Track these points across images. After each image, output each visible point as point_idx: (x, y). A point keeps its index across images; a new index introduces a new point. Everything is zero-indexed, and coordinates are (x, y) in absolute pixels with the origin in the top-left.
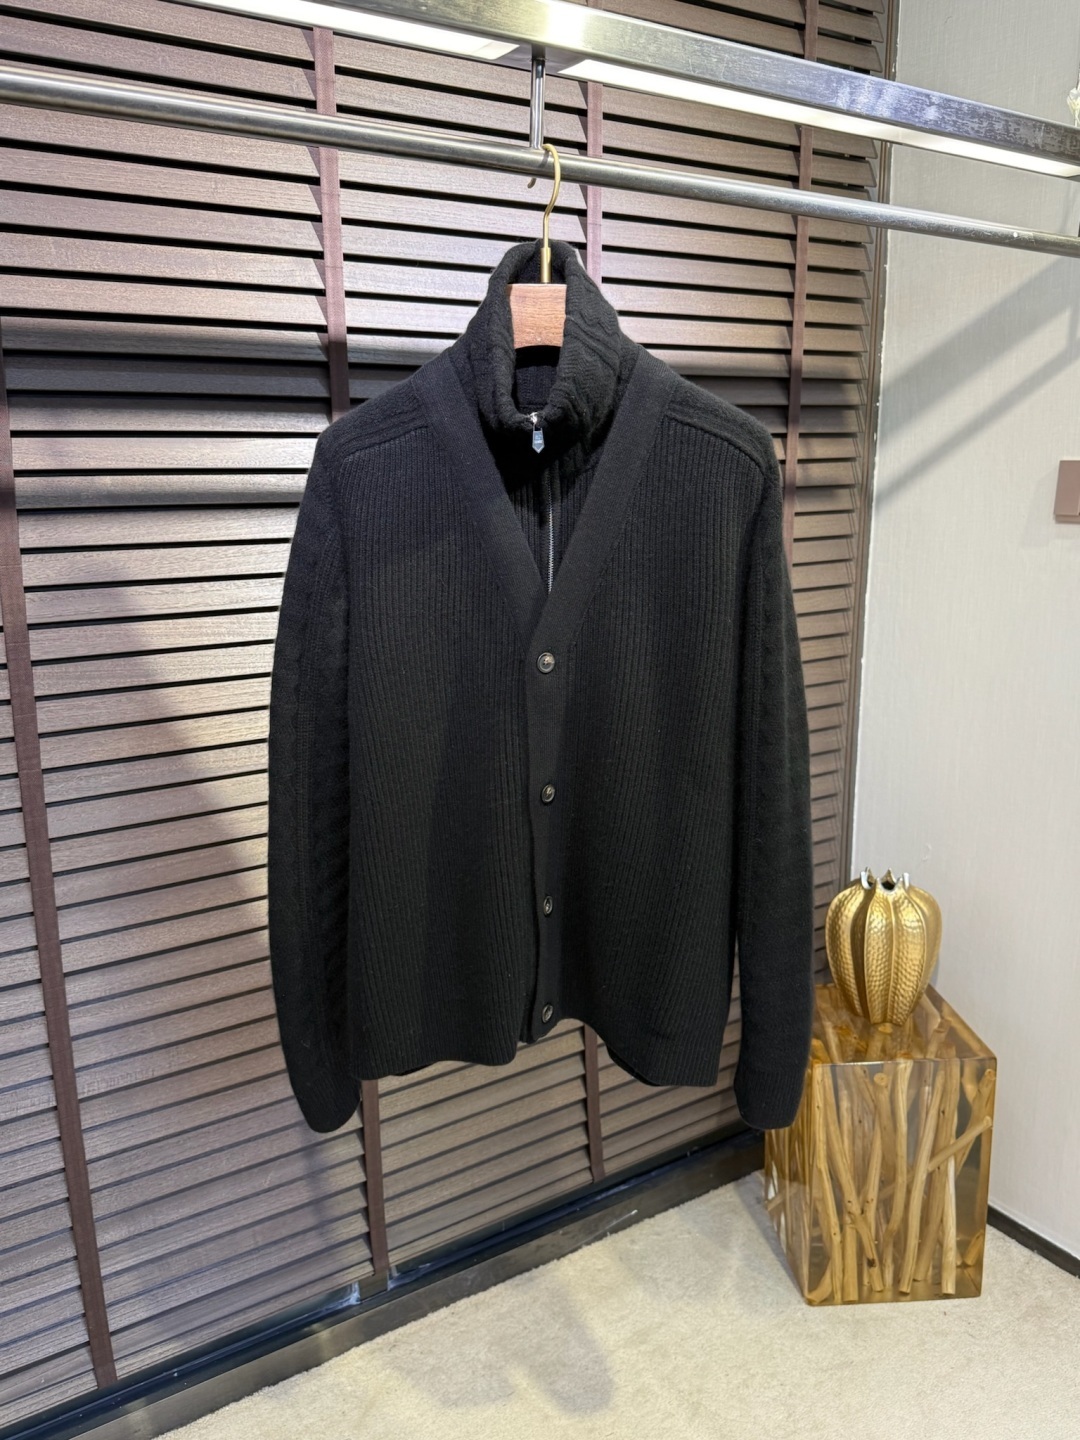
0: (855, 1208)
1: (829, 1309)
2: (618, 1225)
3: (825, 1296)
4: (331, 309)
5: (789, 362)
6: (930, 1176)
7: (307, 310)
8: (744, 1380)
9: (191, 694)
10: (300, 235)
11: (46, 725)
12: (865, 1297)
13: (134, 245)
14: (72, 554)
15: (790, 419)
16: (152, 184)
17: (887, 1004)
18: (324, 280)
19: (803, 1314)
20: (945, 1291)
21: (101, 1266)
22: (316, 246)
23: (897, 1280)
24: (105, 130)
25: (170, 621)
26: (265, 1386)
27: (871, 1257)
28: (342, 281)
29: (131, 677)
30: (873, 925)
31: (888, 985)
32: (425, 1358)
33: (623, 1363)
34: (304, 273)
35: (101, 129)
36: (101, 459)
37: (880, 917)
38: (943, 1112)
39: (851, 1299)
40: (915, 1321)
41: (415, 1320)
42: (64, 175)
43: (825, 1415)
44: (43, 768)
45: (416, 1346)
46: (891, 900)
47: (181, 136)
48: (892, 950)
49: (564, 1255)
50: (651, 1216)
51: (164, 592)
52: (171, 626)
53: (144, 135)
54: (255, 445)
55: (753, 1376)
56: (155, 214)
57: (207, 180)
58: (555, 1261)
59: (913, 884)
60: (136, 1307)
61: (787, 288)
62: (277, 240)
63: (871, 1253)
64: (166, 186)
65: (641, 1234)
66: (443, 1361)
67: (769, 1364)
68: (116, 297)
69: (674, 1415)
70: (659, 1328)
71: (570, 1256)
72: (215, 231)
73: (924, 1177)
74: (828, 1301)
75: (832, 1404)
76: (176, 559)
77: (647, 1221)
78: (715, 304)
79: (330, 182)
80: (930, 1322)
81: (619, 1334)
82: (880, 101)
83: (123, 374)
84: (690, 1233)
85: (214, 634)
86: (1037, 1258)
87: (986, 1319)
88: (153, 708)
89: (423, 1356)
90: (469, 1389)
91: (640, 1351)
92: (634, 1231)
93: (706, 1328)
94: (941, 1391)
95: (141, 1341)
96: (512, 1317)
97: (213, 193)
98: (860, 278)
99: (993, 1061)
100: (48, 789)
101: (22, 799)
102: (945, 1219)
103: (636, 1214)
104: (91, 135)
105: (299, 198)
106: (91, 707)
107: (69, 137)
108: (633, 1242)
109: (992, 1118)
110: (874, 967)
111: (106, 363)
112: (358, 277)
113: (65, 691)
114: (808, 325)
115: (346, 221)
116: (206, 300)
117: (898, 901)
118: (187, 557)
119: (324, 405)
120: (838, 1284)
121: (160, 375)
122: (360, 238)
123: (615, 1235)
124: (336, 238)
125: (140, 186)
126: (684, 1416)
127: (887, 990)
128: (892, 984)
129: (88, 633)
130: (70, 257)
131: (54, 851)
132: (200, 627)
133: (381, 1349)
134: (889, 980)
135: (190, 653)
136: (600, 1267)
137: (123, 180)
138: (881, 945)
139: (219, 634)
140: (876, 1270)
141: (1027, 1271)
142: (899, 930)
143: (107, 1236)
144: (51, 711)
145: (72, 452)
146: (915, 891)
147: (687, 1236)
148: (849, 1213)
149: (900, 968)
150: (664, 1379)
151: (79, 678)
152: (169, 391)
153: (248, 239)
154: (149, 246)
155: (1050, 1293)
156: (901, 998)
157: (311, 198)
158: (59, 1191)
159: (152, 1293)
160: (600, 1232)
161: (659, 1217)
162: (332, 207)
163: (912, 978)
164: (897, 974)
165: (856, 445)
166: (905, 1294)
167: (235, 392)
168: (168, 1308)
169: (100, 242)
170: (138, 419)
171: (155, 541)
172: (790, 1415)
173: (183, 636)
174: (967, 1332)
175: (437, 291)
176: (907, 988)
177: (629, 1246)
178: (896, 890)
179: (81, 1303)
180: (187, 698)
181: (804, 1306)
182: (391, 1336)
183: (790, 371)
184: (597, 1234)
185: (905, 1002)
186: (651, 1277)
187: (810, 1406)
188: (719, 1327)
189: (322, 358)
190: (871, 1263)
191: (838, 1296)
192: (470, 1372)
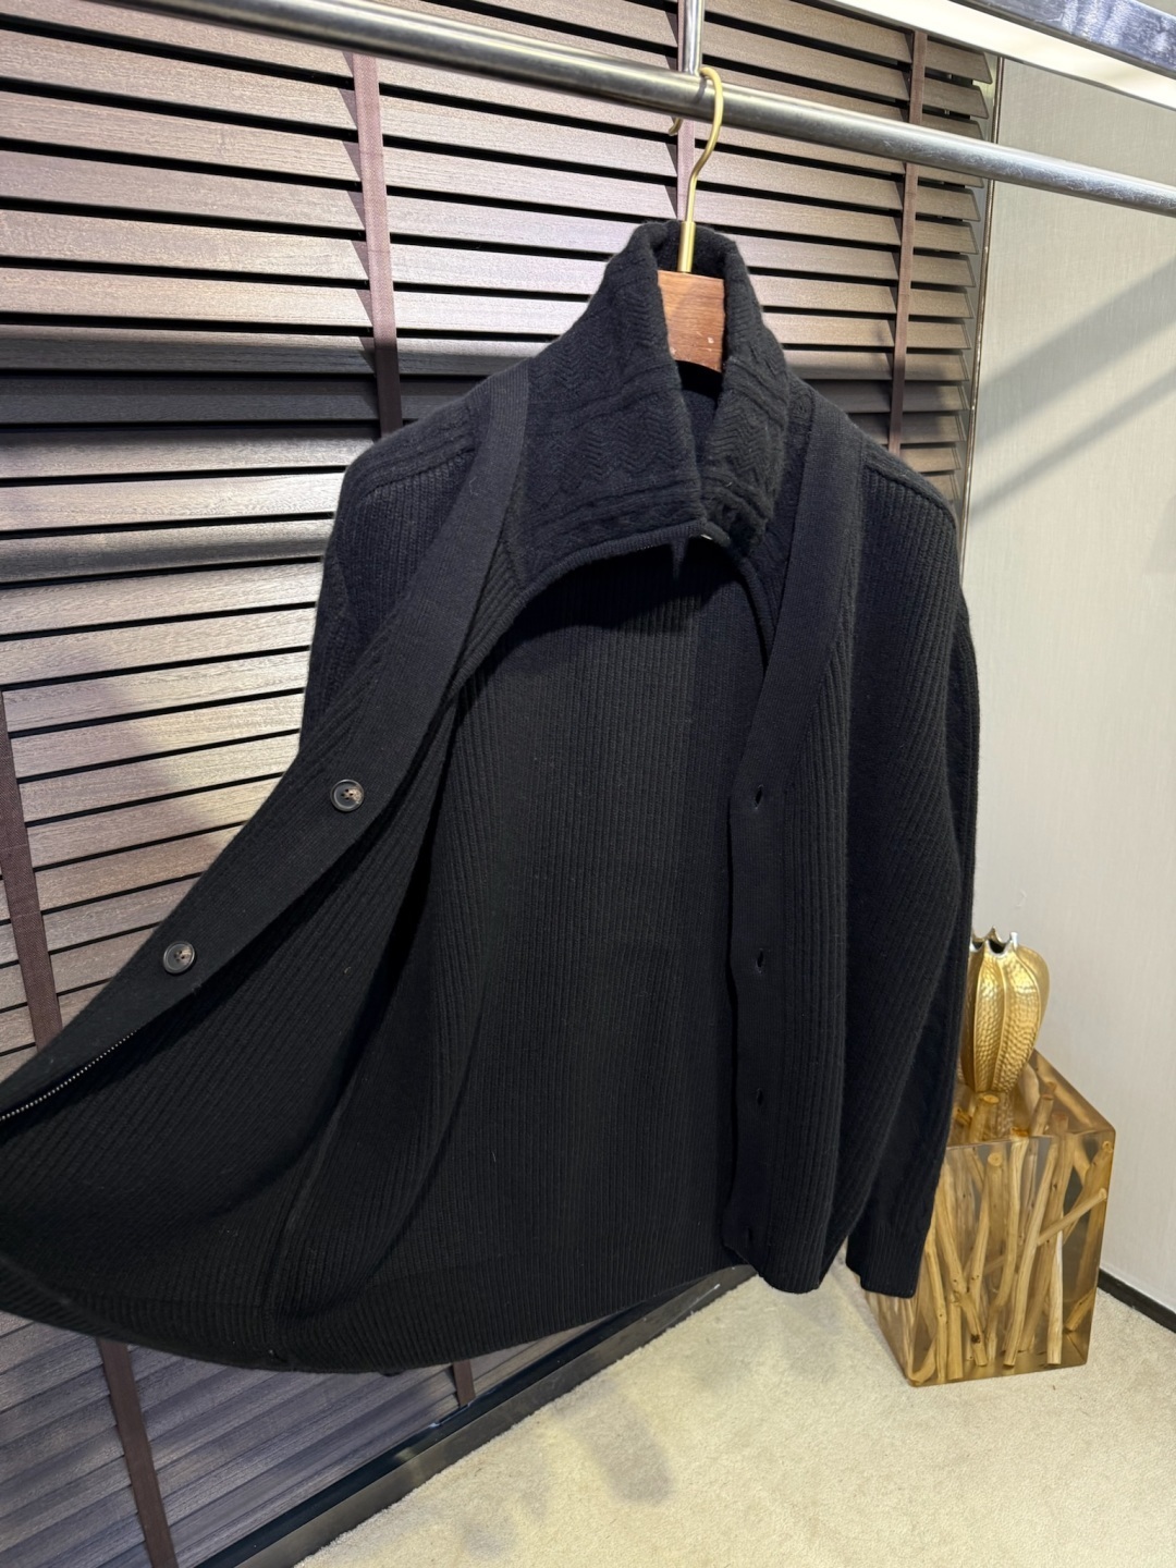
0: (961, 1287)
1: (933, 1390)
2: (701, 1301)
3: (929, 1375)
4: (376, 306)
5: (892, 361)
6: (1039, 1249)
7: (344, 308)
8: (860, 1486)
9: (223, 799)
10: (334, 209)
11: (42, 856)
12: (970, 1374)
13: (117, 221)
14: (62, 637)
15: (892, 428)
16: (138, 136)
17: (993, 1073)
18: (367, 269)
19: (908, 1399)
20: (1050, 1362)
21: (154, 1459)
22: (354, 223)
23: (1001, 1353)
24: (69, 59)
25: (192, 712)
26: (342, 1533)
27: (975, 1334)
28: (390, 270)
29: (146, 786)
30: (984, 994)
31: (996, 1054)
32: (515, 1482)
33: (728, 1472)
34: (341, 259)
35: (62, 56)
36: (92, 512)
37: (992, 985)
38: (1056, 1186)
39: (956, 1377)
40: (1024, 1399)
41: (498, 1434)
42: (15, 122)
43: (950, 1525)
44: (41, 909)
45: (503, 1467)
46: (1001, 964)
47: (173, 72)
48: (1002, 1020)
49: (648, 1342)
50: (733, 1287)
51: (181, 678)
52: (193, 718)
53: (122, 66)
54: (289, 484)
55: (868, 1479)
56: (144, 179)
57: (210, 133)
58: (640, 1349)
59: (1022, 945)
60: (197, 1493)
61: (890, 274)
62: (306, 215)
63: (976, 1329)
64: (157, 139)
65: (725, 1309)
66: (535, 1485)
67: (883, 1463)
68: (97, 293)
69: (791, 1537)
70: (760, 1425)
71: (654, 1341)
72: (225, 202)
73: (1034, 1252)
74: (931, 1380)
75: (956, 1509)
76: (195, 635)
77: (729, 1293)
78: (815, 294)
79: (371, 138)
80: (1041, 1398)
81: (718, 1436)
82: (1109, 22)
83: (115, 397)
84: (775, 1305)
85: (247, 725)
86: (1136, 1314)
87: (1097, 1392)
88: (176, 822)
89: (512, 1480)
90: (567, 1519)
91: (744, 1456)
92: (717, 1305)
93: (809, 1421)
94: (1066, 1484)
95: (205, 1527)
96: (603, 1422)
97: (219, 150)
98: (964, 262)
99: (1111, 1133)
100: (50, 933)
101: (19, 950)
102: (1051, 1290)
103: (719, 1288)
104: (50, 65)
105: (331, 159)
106: (100, 828)
107: (18, 66)
108: (718, 1320)
109: (1107, 1190)
110: (983, 1038)
111: (90, 383)
112: (409, 263)
113: (63, 812)
114: (913, 318)
115: (393, 191)
116: (217, 297)
117: (1009, 966)
118: (207, 630)
119: (370, 428)
120: (942, 1363)
121: (164, 398)
122: (409, 213)
123: (698, 1313)
124: (381, 211)
125: (121, 138)
126: (802, 1537)
127: (994, 1059)
128: (1000, 1052)
129: (88, 736)
130: (31, 239)
131: (63, 1006)
132: (230, 717)
133: (465, 1474)
134: (998, 1049)
135: (218, 749)
136: (688, 1353)
137: (97, 131)
138: (992, 1014)
139: (254, 724)
140: (979, 1346)
141: (1128, 1331)
142: (1010, 998)
143: (158, 1426)
144: (46, 838)
145: (52, 504)
146: (1024, 952)
147: (773, 1309)
148: (955, 1292)
149: (1010, 1037)
150: (774, 1491)
151: (80, 794)
152: (176, 418)
153: (268, 215)
154: (138, 223)
155: (1155, 1355)
156: (1009, 1067)
157: (347, 159)
158: (98, 1391)
159: (214, 1474)
160: (684, 1312)
161: (741, 1288)
162: (374, 173)
163: (1023, 1047)
164: (1006, 1043)
165: (955, 456)
166: (1009, 1367)
167: (260, 418)
168: (234, 1487)
169: (71, 218)
170: (137, 457)
171: (167, 614)
172: (914, 1527)
173: (208, 730)
174: (1080, 1409)
175: (504, 281)
176: (1015, 1057)
177: (714, 1325)
178: (1006, 953)
179: (133, 1502)
180: (218, 805)
181: (907, 1387)
182: (475, 1457)
183: (892, 371)
184: (681, 1314)
185: (1013, 1070)
186: (742, 1361)
187: (934, 1514)
188: (823, 1420)
189: (368, 369)
190: (975, 1339)
191: (942, 1375)
192: (565, 1496)
